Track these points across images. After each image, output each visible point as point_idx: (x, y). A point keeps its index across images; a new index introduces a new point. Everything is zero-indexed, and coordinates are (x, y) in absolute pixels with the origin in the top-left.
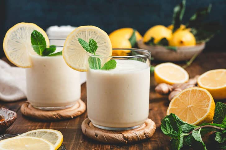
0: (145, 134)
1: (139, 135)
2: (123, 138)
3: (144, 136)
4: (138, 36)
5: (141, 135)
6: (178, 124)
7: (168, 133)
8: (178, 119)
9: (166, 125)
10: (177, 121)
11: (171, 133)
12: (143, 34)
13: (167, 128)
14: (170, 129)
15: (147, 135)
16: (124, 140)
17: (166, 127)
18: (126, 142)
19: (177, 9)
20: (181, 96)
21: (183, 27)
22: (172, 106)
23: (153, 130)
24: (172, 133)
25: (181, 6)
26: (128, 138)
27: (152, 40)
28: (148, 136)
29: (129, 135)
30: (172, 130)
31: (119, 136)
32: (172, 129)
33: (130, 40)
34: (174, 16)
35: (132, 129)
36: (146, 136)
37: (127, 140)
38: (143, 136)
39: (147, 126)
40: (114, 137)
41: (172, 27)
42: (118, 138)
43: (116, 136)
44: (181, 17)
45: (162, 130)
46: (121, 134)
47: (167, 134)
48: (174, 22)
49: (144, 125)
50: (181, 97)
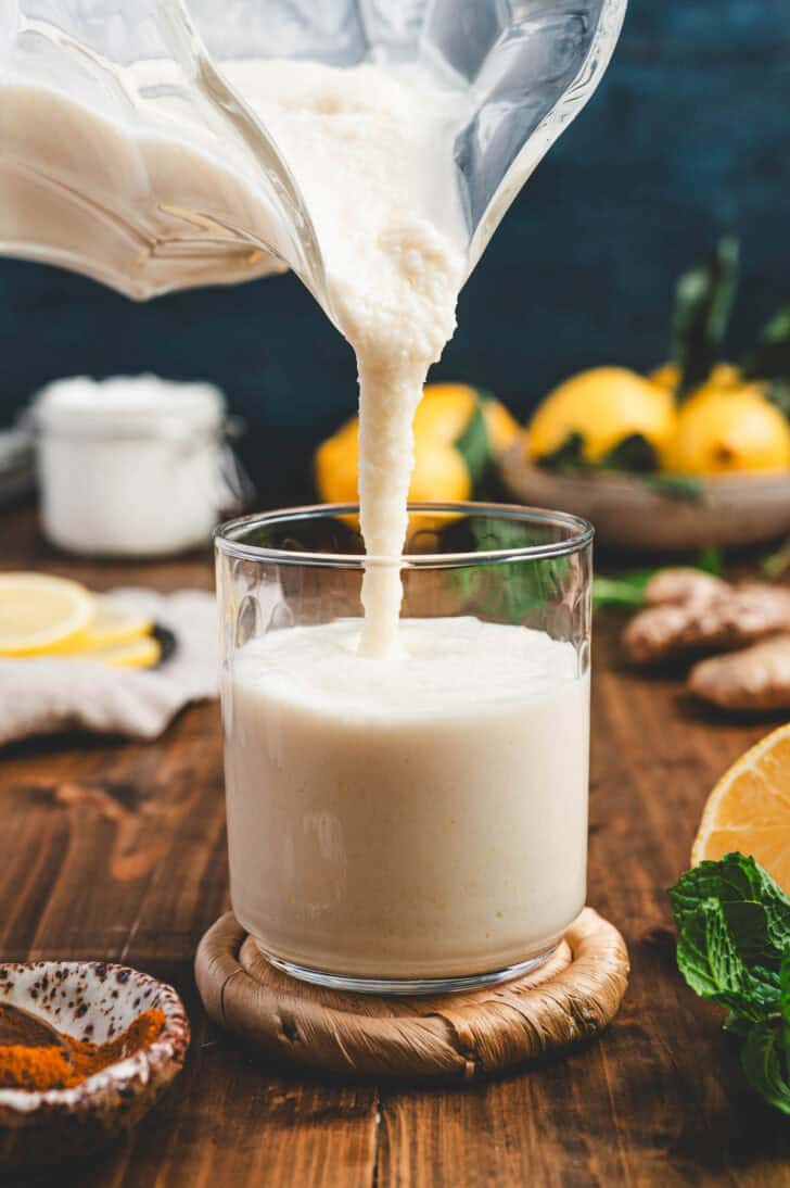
0: (574, 1008)
1: (540, 1019)
2: (450, 1043)
3: (572, 1021)
4: (498, 426)
5: (554, 1020)
6: (771, 924)
7: (716, 987)
8: (773, 892)
9: (704, 941)
10: (766, 900)
11: (729, 983)
12: (523, 412)
13: (711, 954)
14: (723, 964)
15: (587, 1014)
16: (458, 1058)
17: (706, 953)
18: (470, 1065)
19: (692, 287)
20: (767, 759)
21: (725, 375)
22: (722, 820)
23: (616, 980)
24: (736, 989)
25: (715, 270)
26: (478, 1042)
27: (574, 445)
28: (592, 1020)
29: (480, 1019)
30: (738, 969)
31: (422, 1034)
32: (738, 961)
33: (462, 443)
34: (680, 320)
35: (496, 986)
36: (578, 1022)
37: (475, 1051)
38: (561, 1027)
39: (581, 961)
40: (397, 1037)
41: (669, 376)
42: (418, 1045)
43: (405, 1030)
44: (718, 324)
45: (684, 970)
46: (436, 1022)
47: (711, 991)
48: (678, 349)
49: (563, 951)
50: (772, 765)
